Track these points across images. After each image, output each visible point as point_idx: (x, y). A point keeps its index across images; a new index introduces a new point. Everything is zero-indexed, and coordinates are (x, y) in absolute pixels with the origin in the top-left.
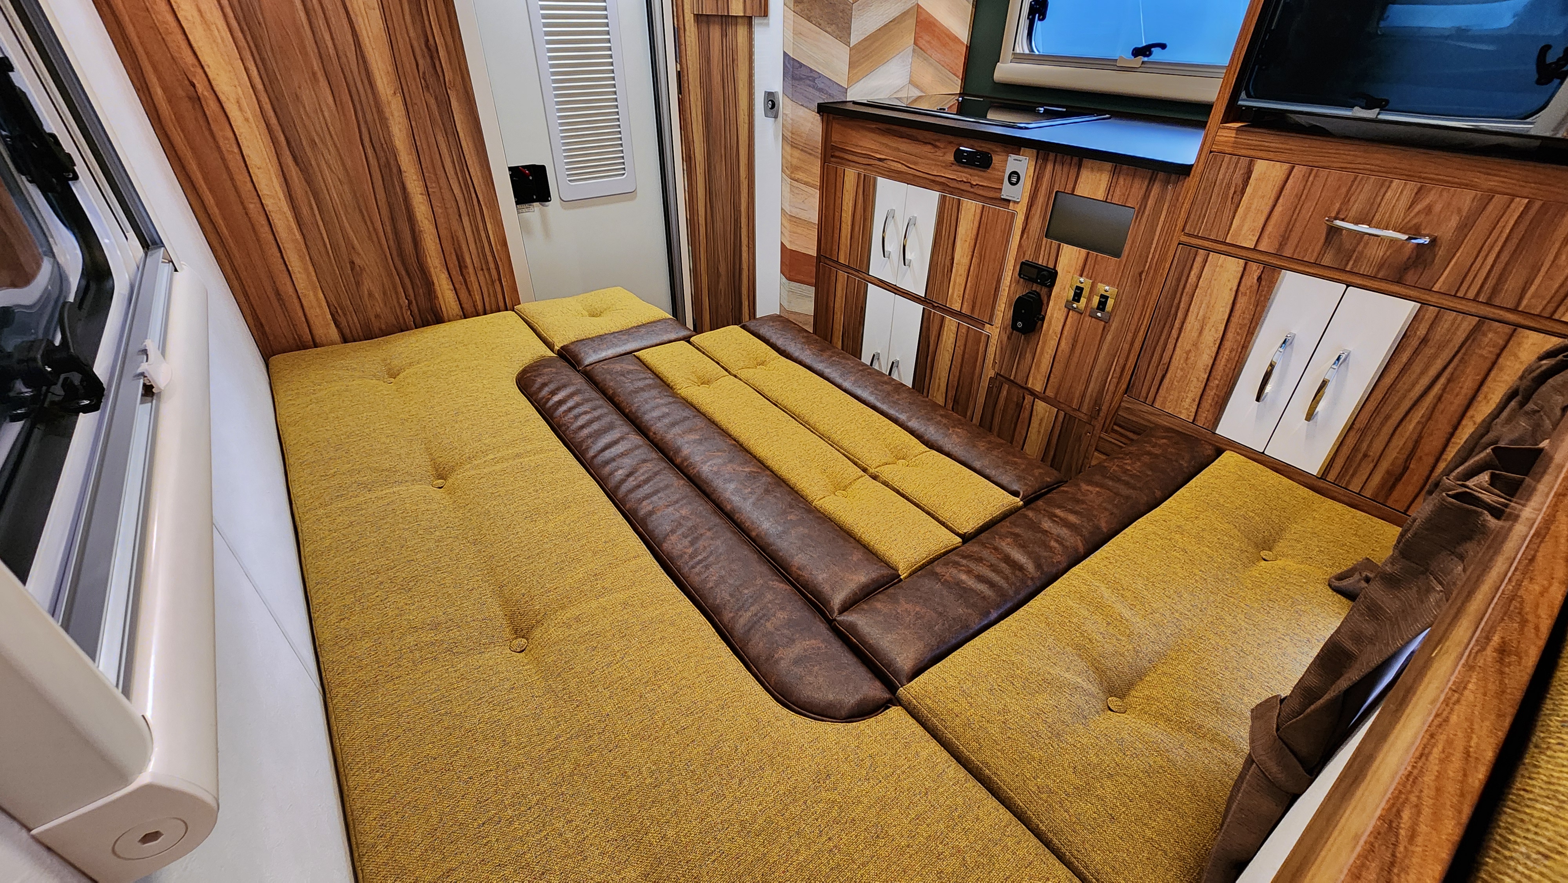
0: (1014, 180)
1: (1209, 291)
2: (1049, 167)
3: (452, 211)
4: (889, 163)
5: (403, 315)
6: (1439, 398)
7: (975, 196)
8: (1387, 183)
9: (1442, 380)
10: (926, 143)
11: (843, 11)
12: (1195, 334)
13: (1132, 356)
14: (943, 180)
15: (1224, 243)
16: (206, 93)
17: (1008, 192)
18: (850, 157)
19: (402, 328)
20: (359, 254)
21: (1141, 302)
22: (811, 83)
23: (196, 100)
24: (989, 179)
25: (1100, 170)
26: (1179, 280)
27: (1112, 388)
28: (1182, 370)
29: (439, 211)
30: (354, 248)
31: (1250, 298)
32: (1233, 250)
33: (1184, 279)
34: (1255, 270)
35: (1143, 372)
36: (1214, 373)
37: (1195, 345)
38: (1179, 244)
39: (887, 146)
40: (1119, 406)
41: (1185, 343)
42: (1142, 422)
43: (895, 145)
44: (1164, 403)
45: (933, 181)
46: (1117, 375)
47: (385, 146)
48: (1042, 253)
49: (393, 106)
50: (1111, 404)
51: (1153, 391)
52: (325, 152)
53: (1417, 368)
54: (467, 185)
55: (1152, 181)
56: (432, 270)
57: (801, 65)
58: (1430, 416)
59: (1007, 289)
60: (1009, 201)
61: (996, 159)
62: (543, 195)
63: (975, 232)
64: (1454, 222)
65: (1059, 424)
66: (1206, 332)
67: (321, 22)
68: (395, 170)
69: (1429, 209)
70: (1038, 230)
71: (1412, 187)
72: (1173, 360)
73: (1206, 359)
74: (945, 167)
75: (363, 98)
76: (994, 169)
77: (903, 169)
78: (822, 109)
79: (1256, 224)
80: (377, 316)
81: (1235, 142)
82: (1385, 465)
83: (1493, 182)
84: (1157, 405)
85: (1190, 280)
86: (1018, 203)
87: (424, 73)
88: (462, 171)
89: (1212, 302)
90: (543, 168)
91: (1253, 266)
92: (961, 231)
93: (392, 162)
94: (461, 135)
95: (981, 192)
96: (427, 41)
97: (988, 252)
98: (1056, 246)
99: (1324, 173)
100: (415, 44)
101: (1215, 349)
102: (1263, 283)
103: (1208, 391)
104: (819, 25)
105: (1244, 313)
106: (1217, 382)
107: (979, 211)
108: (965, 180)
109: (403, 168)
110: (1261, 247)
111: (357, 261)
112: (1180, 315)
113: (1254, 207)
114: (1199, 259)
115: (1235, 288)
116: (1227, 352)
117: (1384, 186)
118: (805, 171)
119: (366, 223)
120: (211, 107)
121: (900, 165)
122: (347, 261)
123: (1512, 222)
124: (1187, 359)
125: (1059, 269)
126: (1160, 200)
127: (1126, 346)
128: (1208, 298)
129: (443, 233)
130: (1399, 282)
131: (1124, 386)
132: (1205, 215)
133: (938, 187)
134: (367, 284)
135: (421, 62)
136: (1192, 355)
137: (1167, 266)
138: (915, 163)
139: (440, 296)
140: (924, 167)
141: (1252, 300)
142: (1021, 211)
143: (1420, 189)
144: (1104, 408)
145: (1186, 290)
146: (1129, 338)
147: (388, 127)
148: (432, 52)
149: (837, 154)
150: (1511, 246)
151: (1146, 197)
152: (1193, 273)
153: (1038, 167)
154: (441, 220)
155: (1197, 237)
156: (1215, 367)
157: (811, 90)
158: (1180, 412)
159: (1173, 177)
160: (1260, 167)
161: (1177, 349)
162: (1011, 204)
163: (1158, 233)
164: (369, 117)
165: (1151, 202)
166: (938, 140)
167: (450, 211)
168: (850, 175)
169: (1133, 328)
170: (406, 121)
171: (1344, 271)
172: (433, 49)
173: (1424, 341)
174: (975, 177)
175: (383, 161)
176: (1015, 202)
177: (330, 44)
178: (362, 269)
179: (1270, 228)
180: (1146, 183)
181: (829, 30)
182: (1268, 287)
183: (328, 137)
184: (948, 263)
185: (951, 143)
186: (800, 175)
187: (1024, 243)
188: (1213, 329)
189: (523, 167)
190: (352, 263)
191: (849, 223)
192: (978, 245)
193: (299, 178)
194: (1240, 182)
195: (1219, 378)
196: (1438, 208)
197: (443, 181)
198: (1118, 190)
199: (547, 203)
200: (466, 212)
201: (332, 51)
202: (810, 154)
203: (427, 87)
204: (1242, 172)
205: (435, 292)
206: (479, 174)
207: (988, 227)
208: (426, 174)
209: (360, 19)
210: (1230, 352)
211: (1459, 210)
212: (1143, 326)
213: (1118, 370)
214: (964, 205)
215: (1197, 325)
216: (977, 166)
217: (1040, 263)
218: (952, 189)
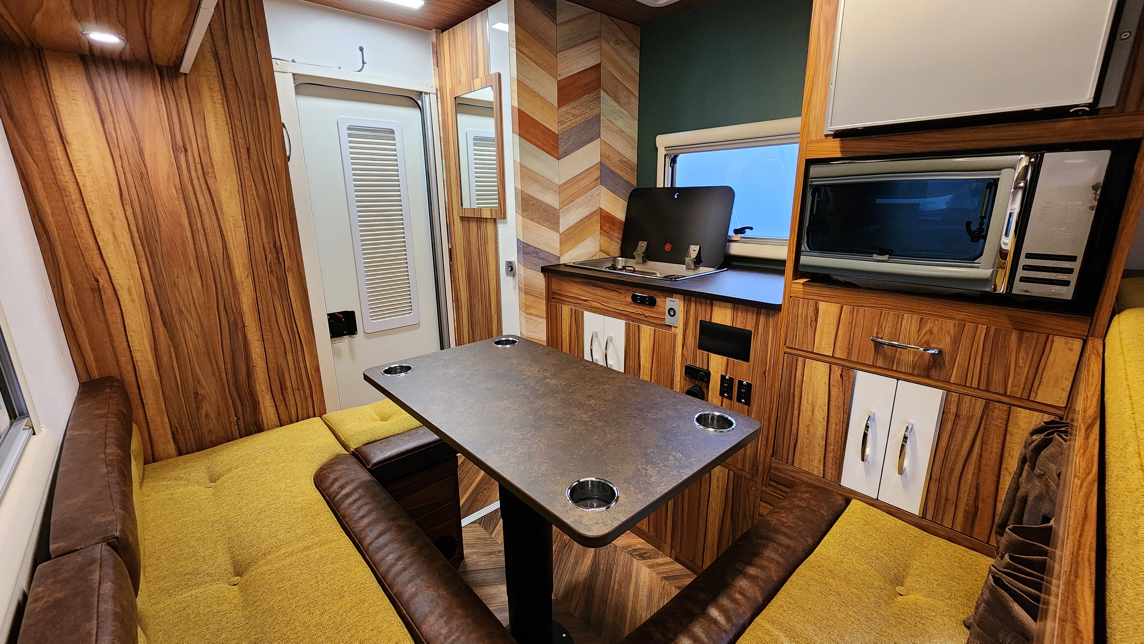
0: (672, 313)
1: (811, 384)
2: (693, 306)
3: (280, 351)
4: (590, 302)
5: (231, 428)
6: (981, 456)
7: (649, 323)
8: (901, 316)
9: (978, 443)
10: (613, 291)
11: (553, 214)
12: (809, 414)
13: (771, 430)
14: (626, 313)
15: (813, 353)
16: (106, 286)
17: (669, 320)
18: (565, 299)
19: (229, 439)
20: (202, 386)
21: (769, 392)
22: (535, 255)
23: (97, 290)
24: (656, 313)
25: (726, 307)
26: (790, 377)
27: (762, 453)
28: (807, 439)
29: (269, 351)
30: (199, 383)
31: (839, 389)
32: (820, 357)
33: (793, 376)
34: (837, 371)
35: (781, 442)
36: (828, 441)
37: (811, 421)
38: (785, 353)
39: (588, 292)
40: (770, 466)
41: (804, 420)
42: (788, 477)
43: (593, 292)
44: (800, 463)
45: (620, 314)
46: (764, 443)
47: (235, 310)
48: (698, 360)
49: (245, 285)
50: (764, 465)
51: (791, 453)
52: (188, 317)
53: (959, 435)
54: (294, 332)
55: (758, 314)
56: (259, 393)
57: (529, 245)
58: (979, 469)
59: (679, 384)
60: (671, 326)
61: (659, 301)
62: (352, 330)
63: (652, 346)
64: (948, 340)
65: (731, 481)
66: (816, 412)
67: (202, 237)
68: (240, 326)
69: (931, 332)
70: (693, 345)
71: (916, 318)
72: (799, 432)
73: (821, 431)
74: (627, 305)
75: (224, 280)
76: (658, 306)
77: (600, 306)
78: (544, 270)
79: (829, 341)
80: (210, 432)
81: (804, 291)
82: (962, 507)
83: (962, 316)
84: (796, 465)
85: (797, 377)
86: (677, 327)
87: (270, 263)
88: (291, 322)
89: (815, 391)
90: (352, 313)
91: (835, 368)
92: (643, 345)
93: (239, 321)
94: (293, 299)
95: (652, 321)
96: (275, 243)
97: (662, 358)
98: (706, 355)
99: (861, 310)
100: (266, 246)
101: (825, 424)
102: (845, 378)
103: (828, 454)
104: (539, 223)
105: (837, 398)
106: (832, 447)
107: (652, 333)
108: (640, 313)
109: (246, 324)
110: (837, 355)
111: (201, 392)
112: (797, 400)
113: (825, 330)
114: (800, 364)
115: (827, 382)
116: (834, 426)
117: (900, 318)
118: (535, 308)
119: (211, 363)
120: (108, 293)
121: (597, 304)
122: (192, 392)
123: (982, 340)
124: (808, 431)
125: (711, 370)
126: (766, 325)
127: (766, 423)
128: (811, 389)
129: (271, 365)
130: (928, 377)
131: (771, 452)
132: (796, 335)
133: (624, 318)
134: (206, 408)
135: (269, 256)
136: (811, 428)
137: (781, 367)
138: (607, 303)
139: (263, 411)
140: (613, 305)
141: (841, 390)
142: (679, 332)
143: (922, 319)
144: (761, 467)
145: (797, 384)
146: (766, 417)
147: (239, 298)
148: (277, 249)
149: (556, 296)
150: (987, 353)
151: (757, 324)
152: (798, 372)
153: (686, 307)
154: (271, 358)
155: (795, 349)
156: (829, 436)
157: (536, 259)
158: (813, 470)
159: (771, 312)
160: (823, 306)
161: (800, 424)
162: (673, 328)
163: (769, 347)
164: (226, 292)
165: (761, 327)
166: (621, 289)
167: (278, 351)
168: (566, 310)
169: (767, 409)
170: (253, 293)
171: (892, 370)
172: (279, 248)
173: (957, 416)
174: (647, 312)
175: (232, 320)
176: (674, 327)
177: (205, 249)
178: (203, 397)
179: (838, 344)
180: (755, 318)
181: (545, 225)
182: (848, 381)
183: (192, 307)
184: (637, 367)
185: (628, 290)
186: (532, 311)
187: (685, 353)
188: (820, 410)
189: (339, 313)
190: (196, 393)
191: (568, 341)
192: (655, 354)
193: (165, 335)
194: (813, 315)
195: (833, 444)
196: (935, 330)
197: (276, 332)
198: (739, 319)
199: (354, 336)
200: (290, 350)
201: (206, 253)
202: (538, 297)
203: (272, 271)
204: (812, 309)
205: (259, 409)
206: (303, 324)
207: (660, 342)
208: (263, 327)
209: (229, 234)
210: (836, 425)
211: (949, 333)
212: (774, 409)
213: (764, 440)
214: (642, 328)
215: (809, 408)
216: (647, 304)
217: (698, 366)
218: (633, 319)
